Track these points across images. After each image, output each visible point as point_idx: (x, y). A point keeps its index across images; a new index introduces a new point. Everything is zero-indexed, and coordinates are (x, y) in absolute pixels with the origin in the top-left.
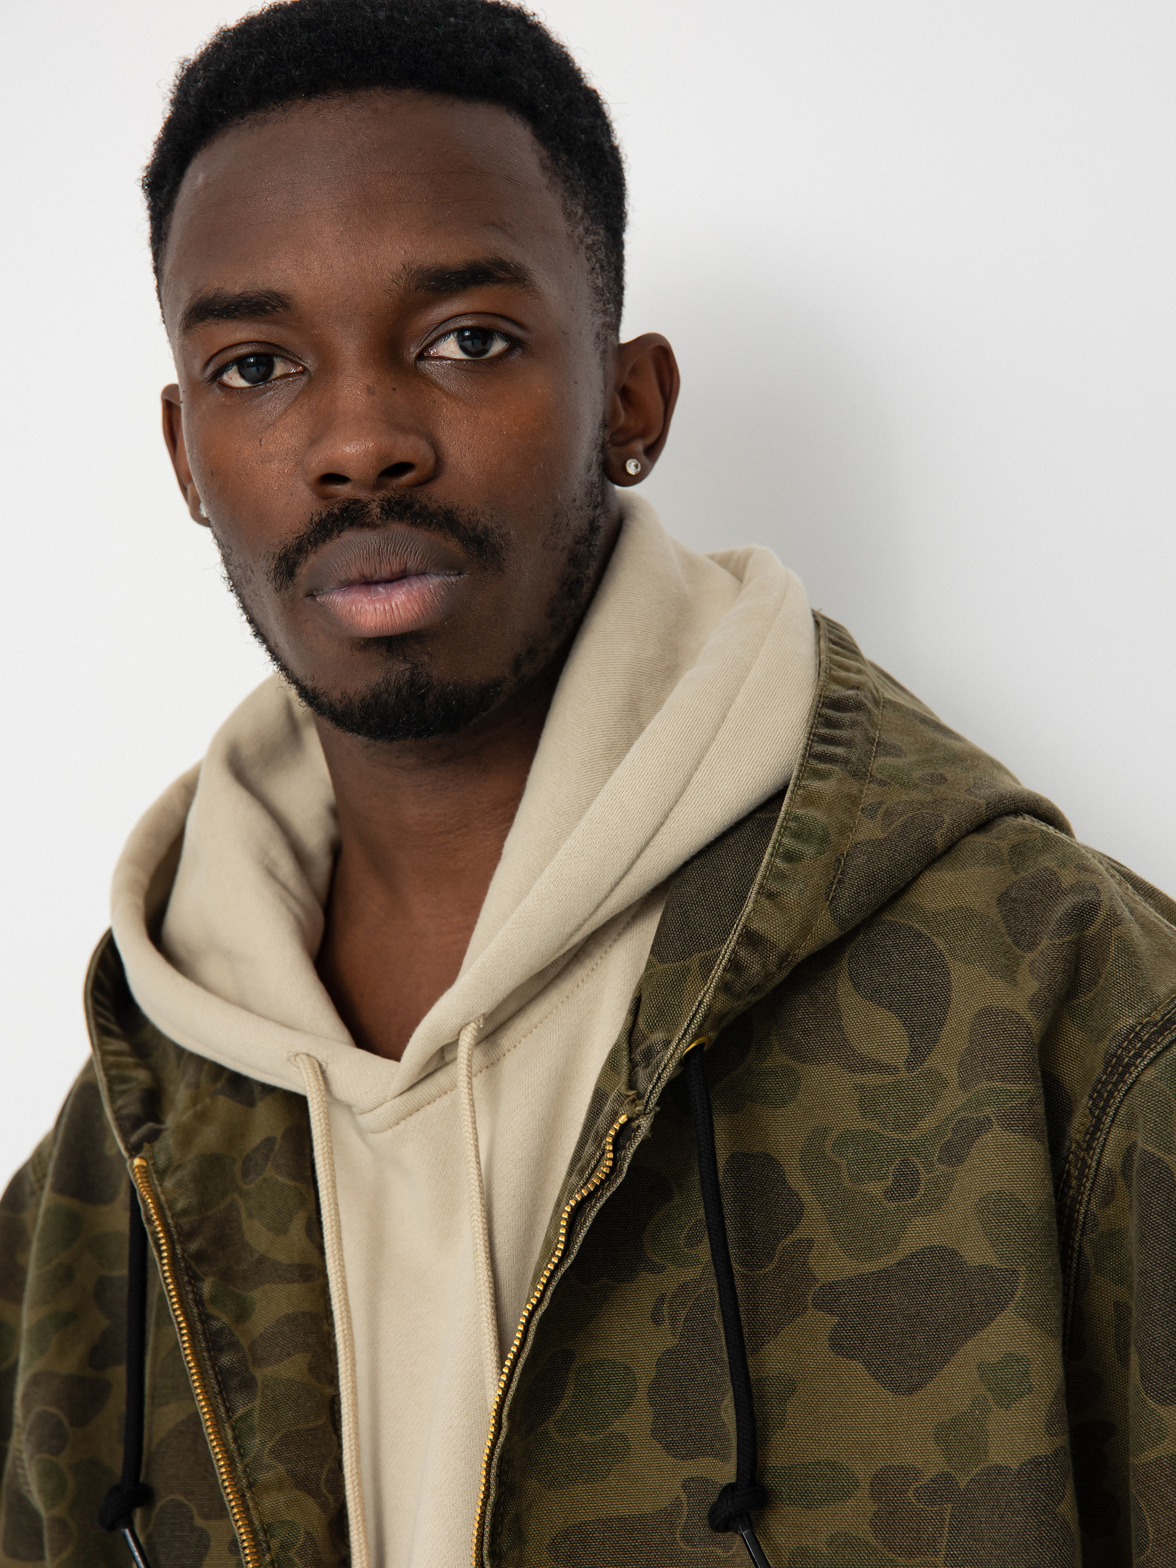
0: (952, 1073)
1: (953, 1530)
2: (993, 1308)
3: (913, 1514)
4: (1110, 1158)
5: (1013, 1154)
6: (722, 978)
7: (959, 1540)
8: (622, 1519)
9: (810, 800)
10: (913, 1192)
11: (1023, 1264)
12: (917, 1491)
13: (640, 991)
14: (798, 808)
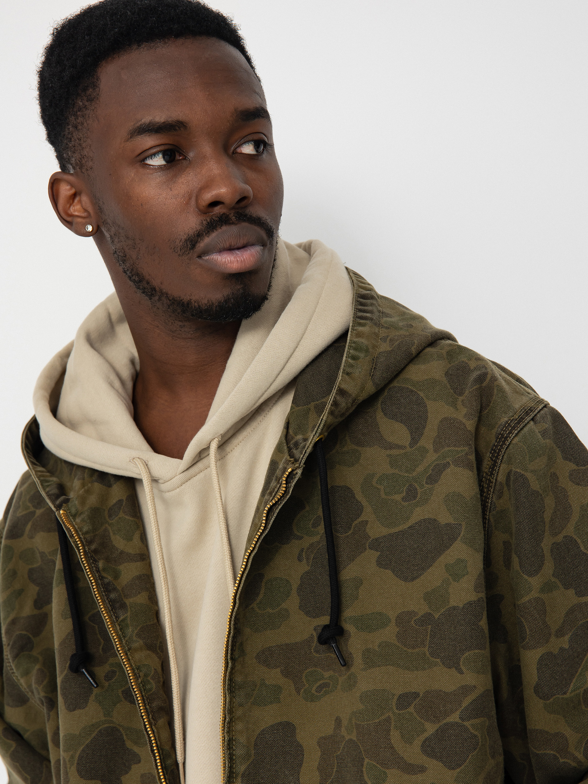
0: (430, 447)
1: (432, 636)
2: (452, 541)
3: (414, 631)
4: (501, 478)
5: (459, 476)
6: (330, 408)
7: (434, 640)
8: (287, 645)
9: (359, 335)
10: (415, 497)
11: (464, 521)
12: (415, 621)
13: (289, 419)
14: (354, 338)
